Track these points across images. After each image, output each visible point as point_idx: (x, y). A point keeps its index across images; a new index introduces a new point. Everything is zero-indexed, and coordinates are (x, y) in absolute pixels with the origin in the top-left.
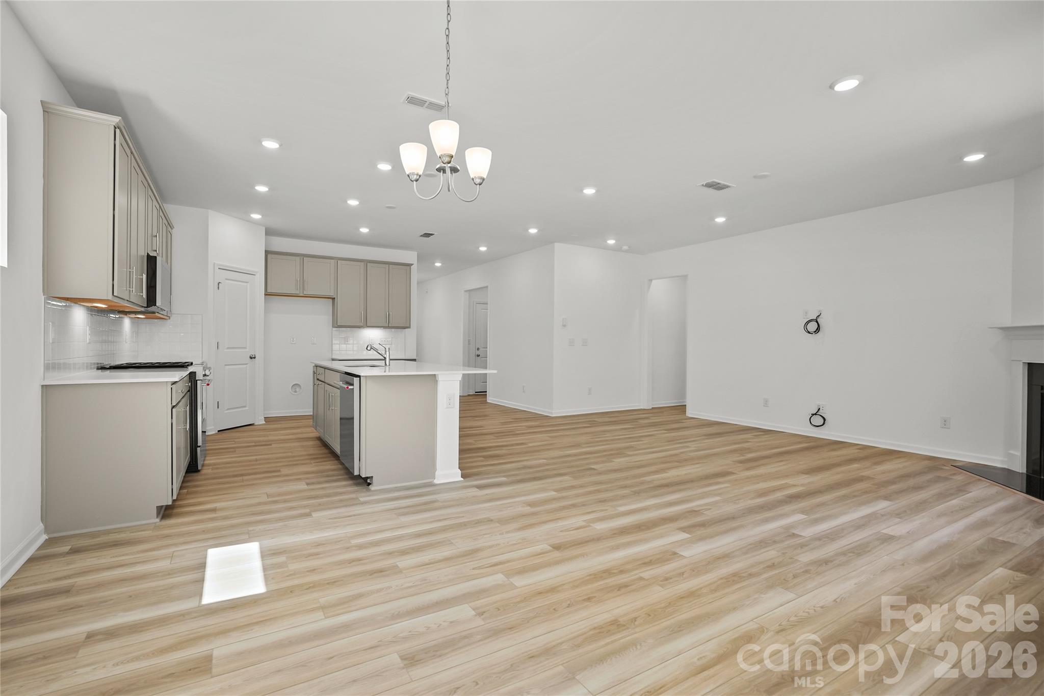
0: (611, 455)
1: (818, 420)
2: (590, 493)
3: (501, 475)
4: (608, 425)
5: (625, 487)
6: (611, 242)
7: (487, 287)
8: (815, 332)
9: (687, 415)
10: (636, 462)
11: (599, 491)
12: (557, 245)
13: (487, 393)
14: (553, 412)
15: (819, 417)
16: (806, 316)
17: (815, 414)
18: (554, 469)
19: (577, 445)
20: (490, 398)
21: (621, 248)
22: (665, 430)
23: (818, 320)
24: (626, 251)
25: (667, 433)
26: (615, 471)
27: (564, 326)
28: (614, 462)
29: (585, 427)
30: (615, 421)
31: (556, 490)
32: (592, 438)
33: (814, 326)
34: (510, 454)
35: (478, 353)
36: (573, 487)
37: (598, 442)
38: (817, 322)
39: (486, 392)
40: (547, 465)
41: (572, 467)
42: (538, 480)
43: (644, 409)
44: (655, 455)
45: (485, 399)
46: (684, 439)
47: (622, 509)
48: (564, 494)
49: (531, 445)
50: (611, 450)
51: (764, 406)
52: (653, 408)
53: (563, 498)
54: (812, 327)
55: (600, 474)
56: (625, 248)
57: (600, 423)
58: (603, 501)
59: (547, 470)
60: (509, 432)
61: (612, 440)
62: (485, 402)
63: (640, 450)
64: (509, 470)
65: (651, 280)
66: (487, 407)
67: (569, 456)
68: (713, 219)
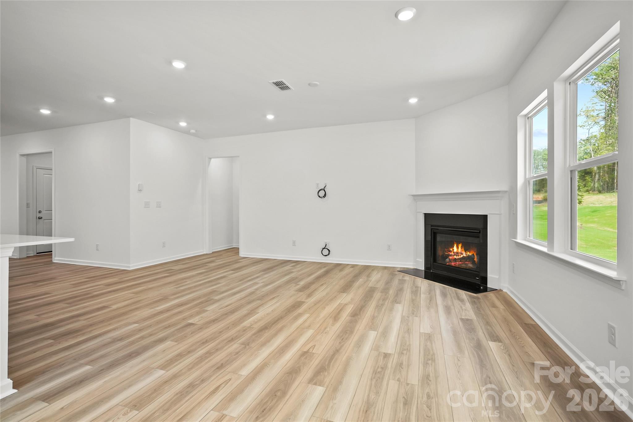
0: (202, 303)
1: (326, 252)
2: (202, 359)
3: (82, 361)
4: (185, 271)
5: (232, 340)
6: (183, 124)
7: (51, 152)
8: (323, 197)
9: (240, 256)
10: (227, 306)
11: (209, 354)
12: (132, 119)
13: (53, 253)
14: (130, 265)
15: (326, 250)
16: (318, 186)
17: (324, 248)
18: (151, 335)
19: (165, 299)
20: (56, 258)
21: (190, 131)
22: (232, 270)
23: (325, 189)
24: (193, 135)
25: (234, 273)
26: (214, 321)
27: (140, 191)
28: (207, 311)
29: (165, 277)
30: (188, 268)
31: (163, 367)
32: (177, 288)
33: (323, 193)
34: (91, 325)
35: (40, 215)
36: (180, 356)
37: (184, 290)
38: (324, 191)
39: (52, 251)
40: (140, 330)
41: (169, 326)
42: (136, 356)
43: (207, 254)
44: (238, 296)
45: (49, 260)
46: (250, 276)
47: (245, 372)
48: (175, 369)
49: (114, 307)
50: (199, 298)
51: (293, 245)
52: (213, 253)
53: (175, 377)
54: (322, 193)
55: (201, 329)
56: (193, 131)
57: (178, 270)
58: (220, 367)
59: (142, 338)
60: (85, 295)
61: (195, 287)
62: (51, 263)
63: (223, 292)
64: (94, 351)
65: (211, 159)
66: (53, 268)
67: (161, 312)
68: (265, 116)
